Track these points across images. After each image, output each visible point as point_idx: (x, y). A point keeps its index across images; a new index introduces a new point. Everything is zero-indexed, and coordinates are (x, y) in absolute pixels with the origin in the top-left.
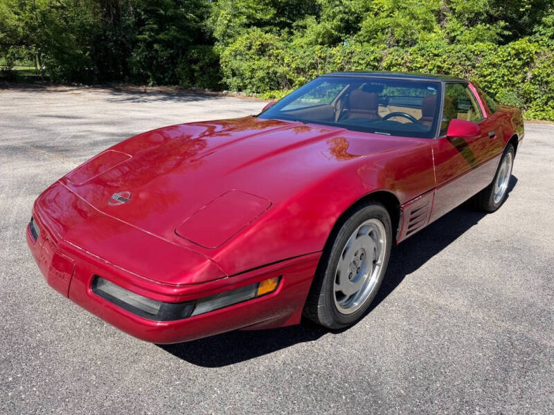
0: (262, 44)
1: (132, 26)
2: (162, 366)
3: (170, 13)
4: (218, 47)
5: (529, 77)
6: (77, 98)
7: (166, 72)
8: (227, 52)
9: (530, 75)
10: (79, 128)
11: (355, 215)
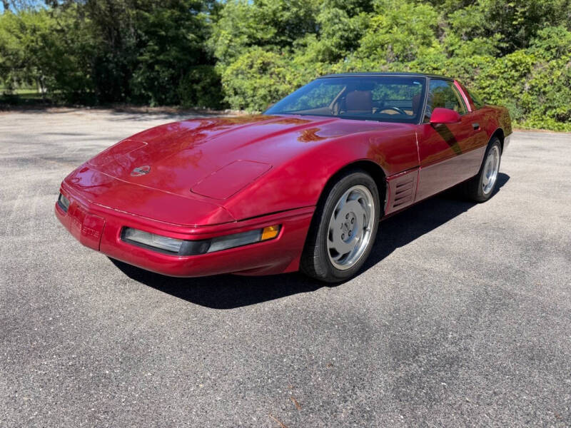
0: (263, 63)
1: (133, 48)
2: (180, 309)
3: (170, 34)
4: (219, 67)
5: (527, 88)
6: (80, 118)
7: (168, 93)
8: (229, 71)
9: (527, 86)
10: (85, 143)
11: (345, 179)
